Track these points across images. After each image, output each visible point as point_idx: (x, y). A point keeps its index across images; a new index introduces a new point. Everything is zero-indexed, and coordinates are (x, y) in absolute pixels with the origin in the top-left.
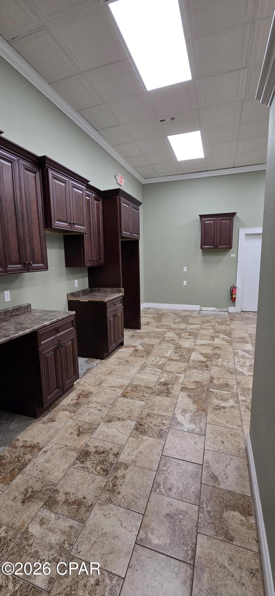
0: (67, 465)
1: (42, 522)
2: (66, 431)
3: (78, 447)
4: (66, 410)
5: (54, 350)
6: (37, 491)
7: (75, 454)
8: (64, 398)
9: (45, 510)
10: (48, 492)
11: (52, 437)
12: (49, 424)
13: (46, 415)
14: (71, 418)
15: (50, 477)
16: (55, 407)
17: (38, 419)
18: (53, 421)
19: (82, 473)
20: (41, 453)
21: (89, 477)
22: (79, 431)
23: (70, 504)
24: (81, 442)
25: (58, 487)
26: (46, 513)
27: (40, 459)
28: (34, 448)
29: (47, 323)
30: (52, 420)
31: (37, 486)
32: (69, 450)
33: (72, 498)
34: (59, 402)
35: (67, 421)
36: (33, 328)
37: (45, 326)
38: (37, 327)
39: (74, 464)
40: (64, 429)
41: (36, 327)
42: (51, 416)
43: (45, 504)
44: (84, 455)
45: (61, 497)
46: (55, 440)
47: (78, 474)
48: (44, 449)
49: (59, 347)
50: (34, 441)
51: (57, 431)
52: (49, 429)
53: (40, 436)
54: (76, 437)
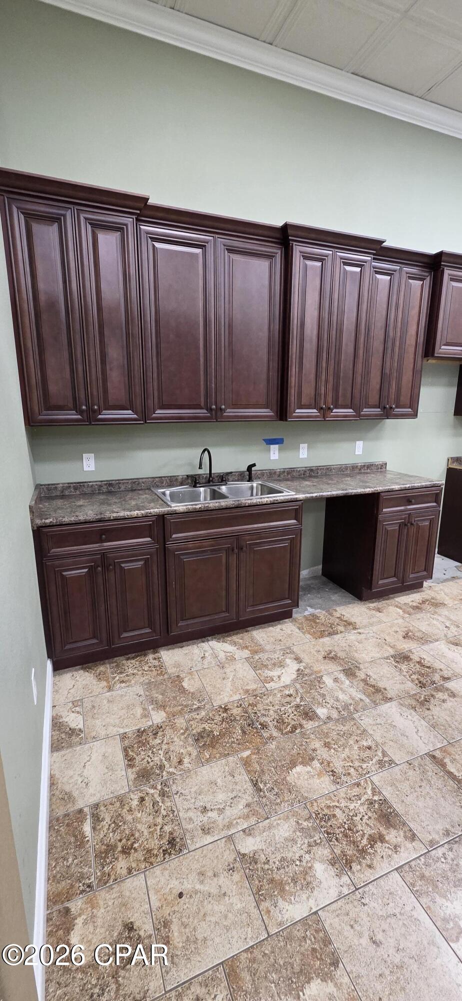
0: (379, 655)
1: (336, 680)
2: (391, 627)
3: (399, 648)
4: (401, 608)
5: (400, 525)
6: (340, 657)
7: (392, 652)
8: (403, 596)
9: (342, 674)
10: (350, 664)
11: (372, 625)
12: (374, 612)
13: (373, 603)
14: (403, 618)
15: (356, 654)
16: (387, 599)
17: (363, 603)
18: (380, 612)
19: (393, 670)
20: (355, 632)
21: (399, 678)
22: (407, 634)
23: (368, 684)
24: (405, 646)
25: (361, 666)
26: (342, 677)
27: (352, 636)
28: (349, 625)
29: (396, 487)
30: (379, 610)
31: (341, 654)
32: (386, 644)
33: (372, 682)
34: (395, 597)
35: (397, 619)
36: (375, 489)
37: (392, 491)
38: (381, 488)
39: (387, 658)
40: (389, 625)
41: (379, 489)
42: (379, 606)
43: (344, 670)
44: (403, 658)
45: (361, 675)
46: (375, 628)
47: (388, 669)
48: (359, 631)
49: (407, 523)
50: (352, 619)
51: (380, 622)
52: (372, 616)
53: (360, 618)
54: (401, 638)
